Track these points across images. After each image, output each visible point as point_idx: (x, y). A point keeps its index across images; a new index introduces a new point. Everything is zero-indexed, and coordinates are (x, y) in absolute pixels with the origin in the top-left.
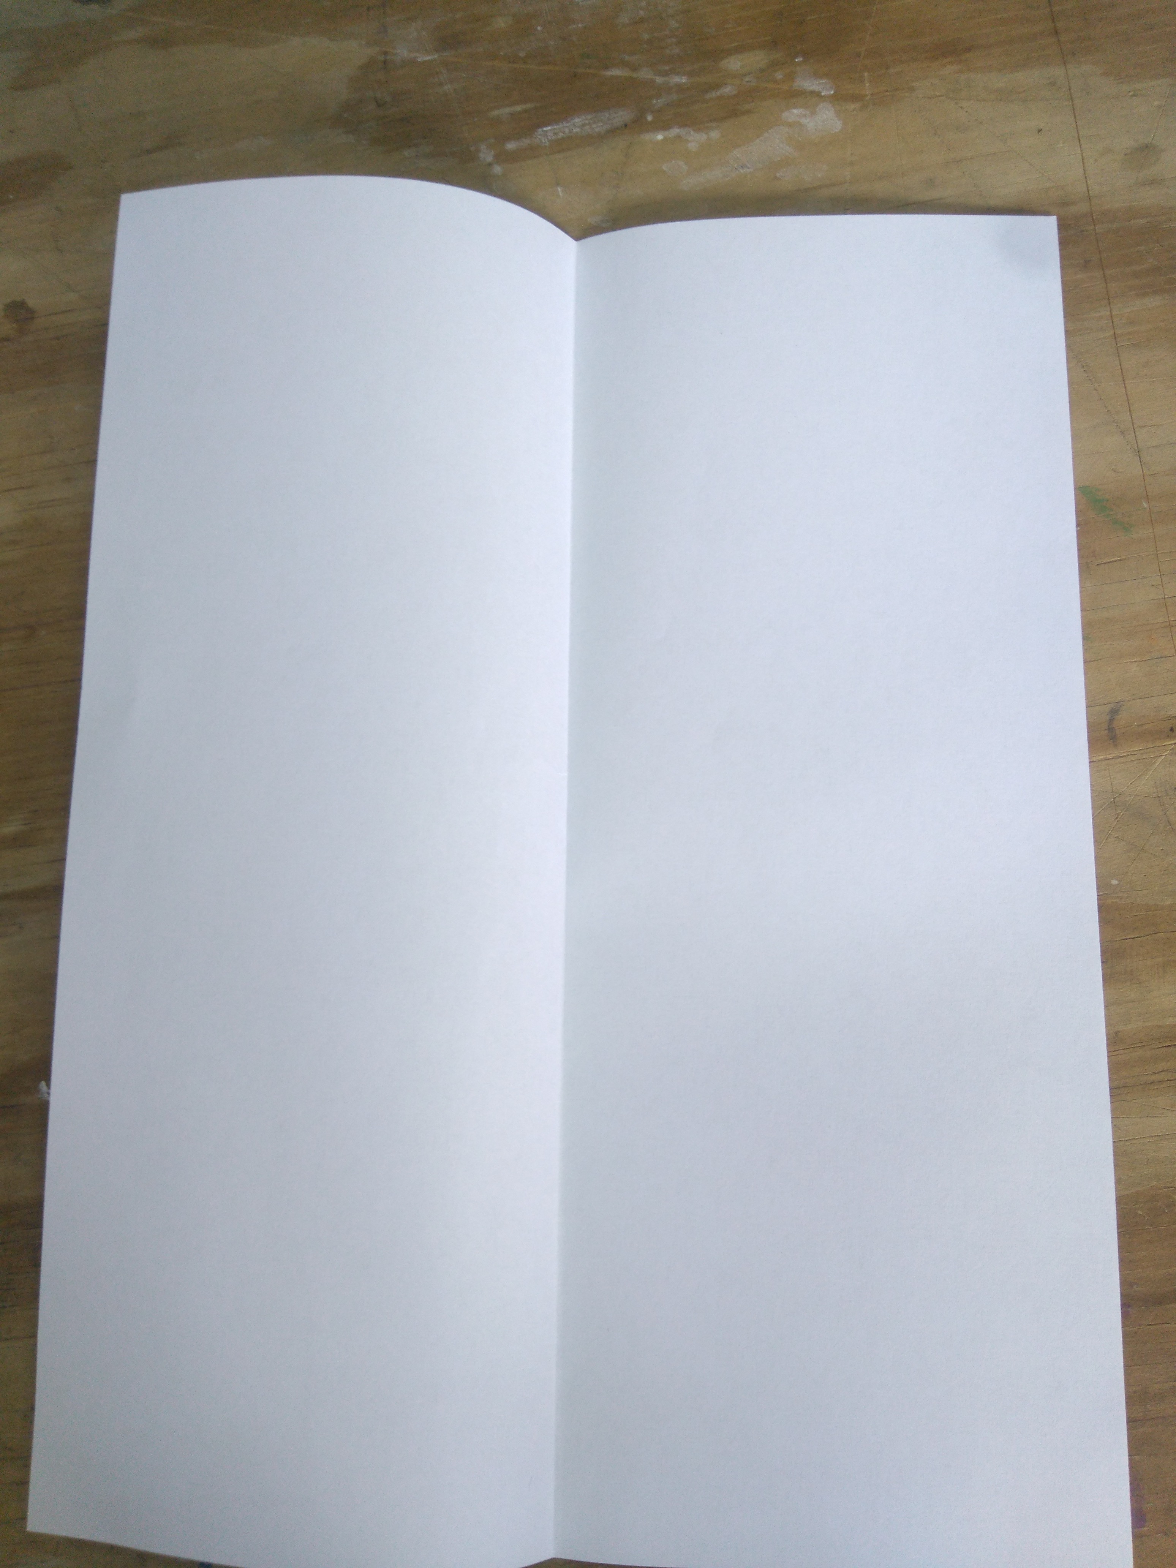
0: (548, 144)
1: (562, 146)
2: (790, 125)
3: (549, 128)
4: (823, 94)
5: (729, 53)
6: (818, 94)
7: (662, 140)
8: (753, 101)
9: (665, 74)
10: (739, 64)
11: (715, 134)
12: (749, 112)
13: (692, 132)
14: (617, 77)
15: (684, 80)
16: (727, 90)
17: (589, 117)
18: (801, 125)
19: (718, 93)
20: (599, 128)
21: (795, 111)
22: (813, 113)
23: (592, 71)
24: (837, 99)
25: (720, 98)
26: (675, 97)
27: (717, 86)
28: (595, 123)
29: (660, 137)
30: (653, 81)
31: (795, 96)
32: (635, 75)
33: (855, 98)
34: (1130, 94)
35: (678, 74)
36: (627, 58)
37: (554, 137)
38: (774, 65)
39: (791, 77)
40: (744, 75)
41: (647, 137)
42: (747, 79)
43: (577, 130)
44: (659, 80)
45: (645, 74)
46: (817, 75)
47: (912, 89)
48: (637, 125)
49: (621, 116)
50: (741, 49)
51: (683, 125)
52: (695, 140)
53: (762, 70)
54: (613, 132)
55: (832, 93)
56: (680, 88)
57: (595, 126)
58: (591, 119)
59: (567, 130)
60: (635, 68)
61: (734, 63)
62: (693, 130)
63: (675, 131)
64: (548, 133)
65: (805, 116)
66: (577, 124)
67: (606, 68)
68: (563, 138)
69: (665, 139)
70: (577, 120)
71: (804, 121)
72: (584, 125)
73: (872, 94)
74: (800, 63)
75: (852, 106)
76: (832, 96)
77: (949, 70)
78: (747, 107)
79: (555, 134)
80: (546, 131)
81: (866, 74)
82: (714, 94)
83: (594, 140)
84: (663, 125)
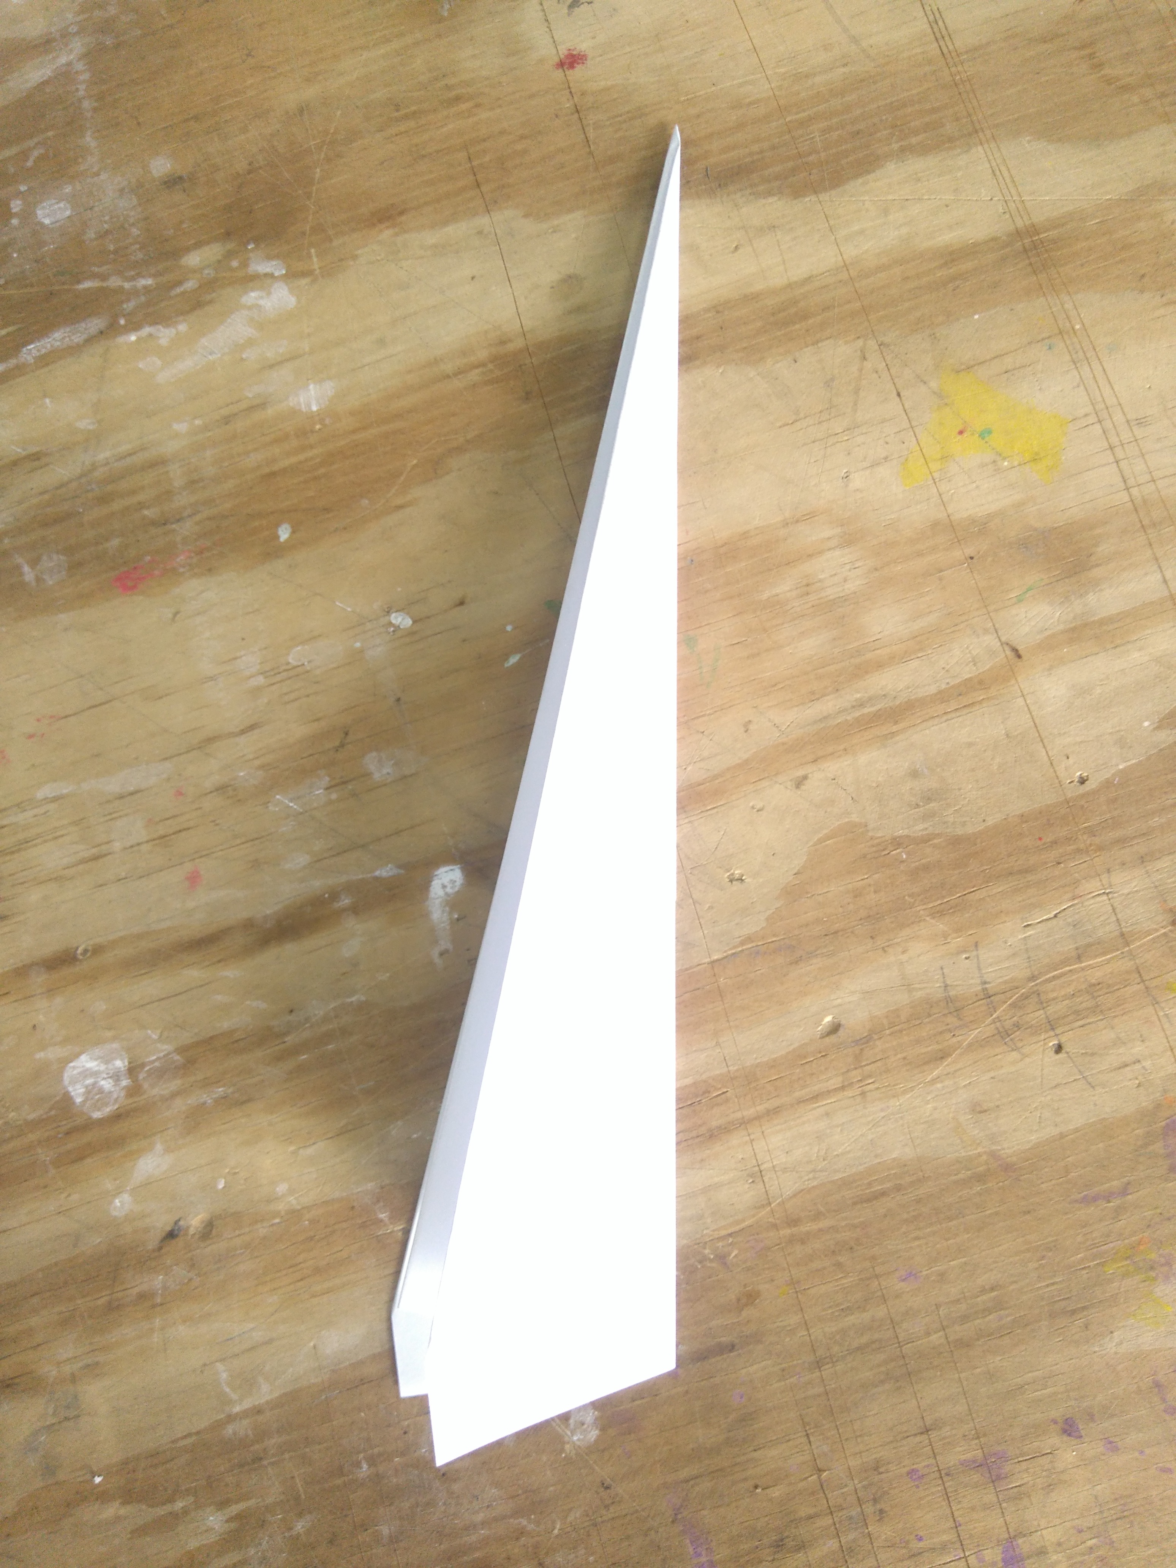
0: (33, 361)
1: (45, 360)
2: (249, 308)
3: (32, 346)
4: (276, 274)
5: (187, 250)
6: (271, 276)
7: (136, 341)
8: (214, 291)
9: (132, 279)
10: (198, 259)
11: (182, 327)
12: (210, 302)
13: (162, 329)
14: (89, 289)
15: (149, 282)
16: (190, 285)
17: (68, 329)
18: (259, 307)
19: (182, 289)
20: (77, 339)
21: (253, 294)
22: (269, 294)
23: (66, 287)
24: (291, 276)
25: (183, 293)
26: (143, 299)
27: (180, 283)
28: (74, 334)
29: (133, 338)
30: (122, 287)
31: (252, 280)
32: (105, 285)
33: (303, 274)
34: (550, 231)
35: (143, 277)
36: (96, 269)
37: (38, 354)
38: (229, 255)
39: (245, 264)
40: (203, 269)
41: (121, 340)
42: (206, 272)
43: (58, 343)
44: (127, 285)
45: (114, 282)
46: (269, 258)
47: (355, 257)
48: (112, 330)
49: (95, 324)
50: (198, 245)
51: (154, 323)
52: (165, 335)
53: (219, 262)
54: (89, 341)
55: (284, 272)
56: (147, 290)
57: (73, 338)
58: (70, 332)
59: (49, 346)
60: (104, 277)
61: (193, 259)
62: (164, 327)
63: (147, 330)
64: (31, 351)
65: (262, 298)
66: (57, 338)
67: (79, 282)
68: (45, 354)
69: (139, 339)
70: (57, 335)
71: (261, 302)
72: (64, 338)
73: (319, 268)
74: (252, 250)
75: (304, 281)
76: (285, 275)
77: (387, 234)
78: (208, 297)
79: (38, 351)
80: (30, 350)
81: (313, 251)
82: (178, 290)
83: (73, 350)
84: (135, 327)
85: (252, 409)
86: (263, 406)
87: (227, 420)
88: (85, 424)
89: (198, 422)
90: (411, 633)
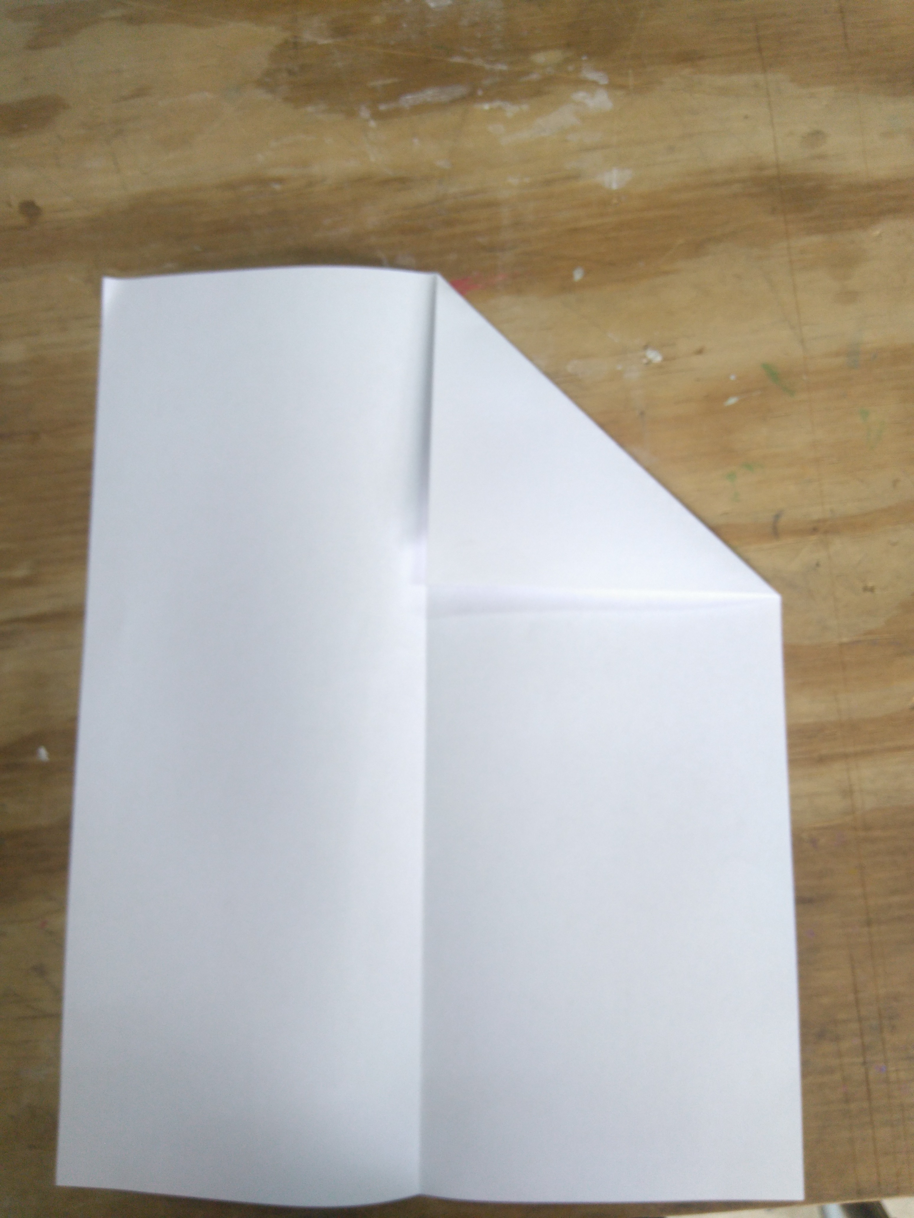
0: (408, 108)
1: (418, 109)
2: (577, 104)
3: (409, 96)
4: (600, 83)
5: (537, 50)
6: (595, 83)
7: (488, 109)
8: (552, 86)
9: (492, 62)
10: (544, 58)
11: (525, 107)
12: (548, 92)
13: (509, 105)
14: (458, 63)
15: (504, 68)
16: (535, 77)
17: (437, 90)
18: (584, 104)
19: (528, 79)
20: (444, 98)
21: (581, 94)
22: (593, 96)
23: (440, 58)
24: (611, 87)
25: (529, 82)
26: (498, 79)
27: (527, 73)
28: (441, 94)
29: (486, 107)
30: (483, 67)
31: (581, 83)
32: (470, 62)
33: (622, 87)
35: (501, 63)
36: (465, 50)
37: (413, 104)
38: (567, 61)
39: (578, 70)
40: (547, 67)
41: (477, 106)
42: (548, 69)
43: (429, 99)
45: (478, 62)
46: (597, 69)
47: (660, 83)
48: (471, 97)
49: (460, 90)
50: (545, 48)
51: (503, 99)
52: (511, 110)
53: (559, 64)
54: (454, 102)
55: (607, 83)
56: (502, 73)
57: (441, 97)
58: (439, 92)
59: (422, 99)
60: (471, 57)
61: (540, 58)
62: (511, 104)
63: (497, 104)
64: (409, 100)
65: (587, 98)
66: (429, 94)
67: (451, 56)
68: (419, 105)
69: (491, 109)
70: (429, 92)
71: (587, 101)
72: (433, 96)
73: (633, 85)
74: (585, 61)
75: (619, 93)
76: (606, 85)
77: (687, 71)
78: (547, 89)
79: (414, 101)
80: (407, 99)
81: (630, 71)
82: (525, 79)
83: (441, 106)
84: (488, 98)
85: (568, 178)
86: (576, 176)
87: (548, 183)
88: (442, 164)
89: (527, 180)
90: (659, 366)
